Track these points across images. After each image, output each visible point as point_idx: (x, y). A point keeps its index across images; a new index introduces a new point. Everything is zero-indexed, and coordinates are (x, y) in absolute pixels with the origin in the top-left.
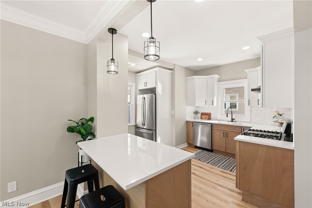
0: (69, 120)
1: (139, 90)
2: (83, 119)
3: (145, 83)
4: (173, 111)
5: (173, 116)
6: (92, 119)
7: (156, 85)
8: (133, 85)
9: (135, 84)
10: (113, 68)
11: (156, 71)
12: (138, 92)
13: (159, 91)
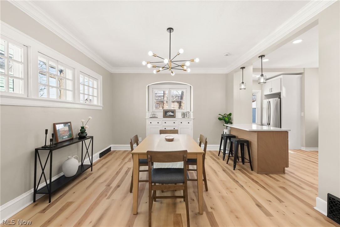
0: (219, 114)
1: (265, 95)
2: (225, 114)
3: (271, 89)
4: (303, 113)
5: (302, 118)
6: (230, 114)
7: (281, 90)
8: (259, 92)
9: (261, 91)
10: (243, 86)
11: (281, 79)
12: (264, 97)
13: (283, 95)
